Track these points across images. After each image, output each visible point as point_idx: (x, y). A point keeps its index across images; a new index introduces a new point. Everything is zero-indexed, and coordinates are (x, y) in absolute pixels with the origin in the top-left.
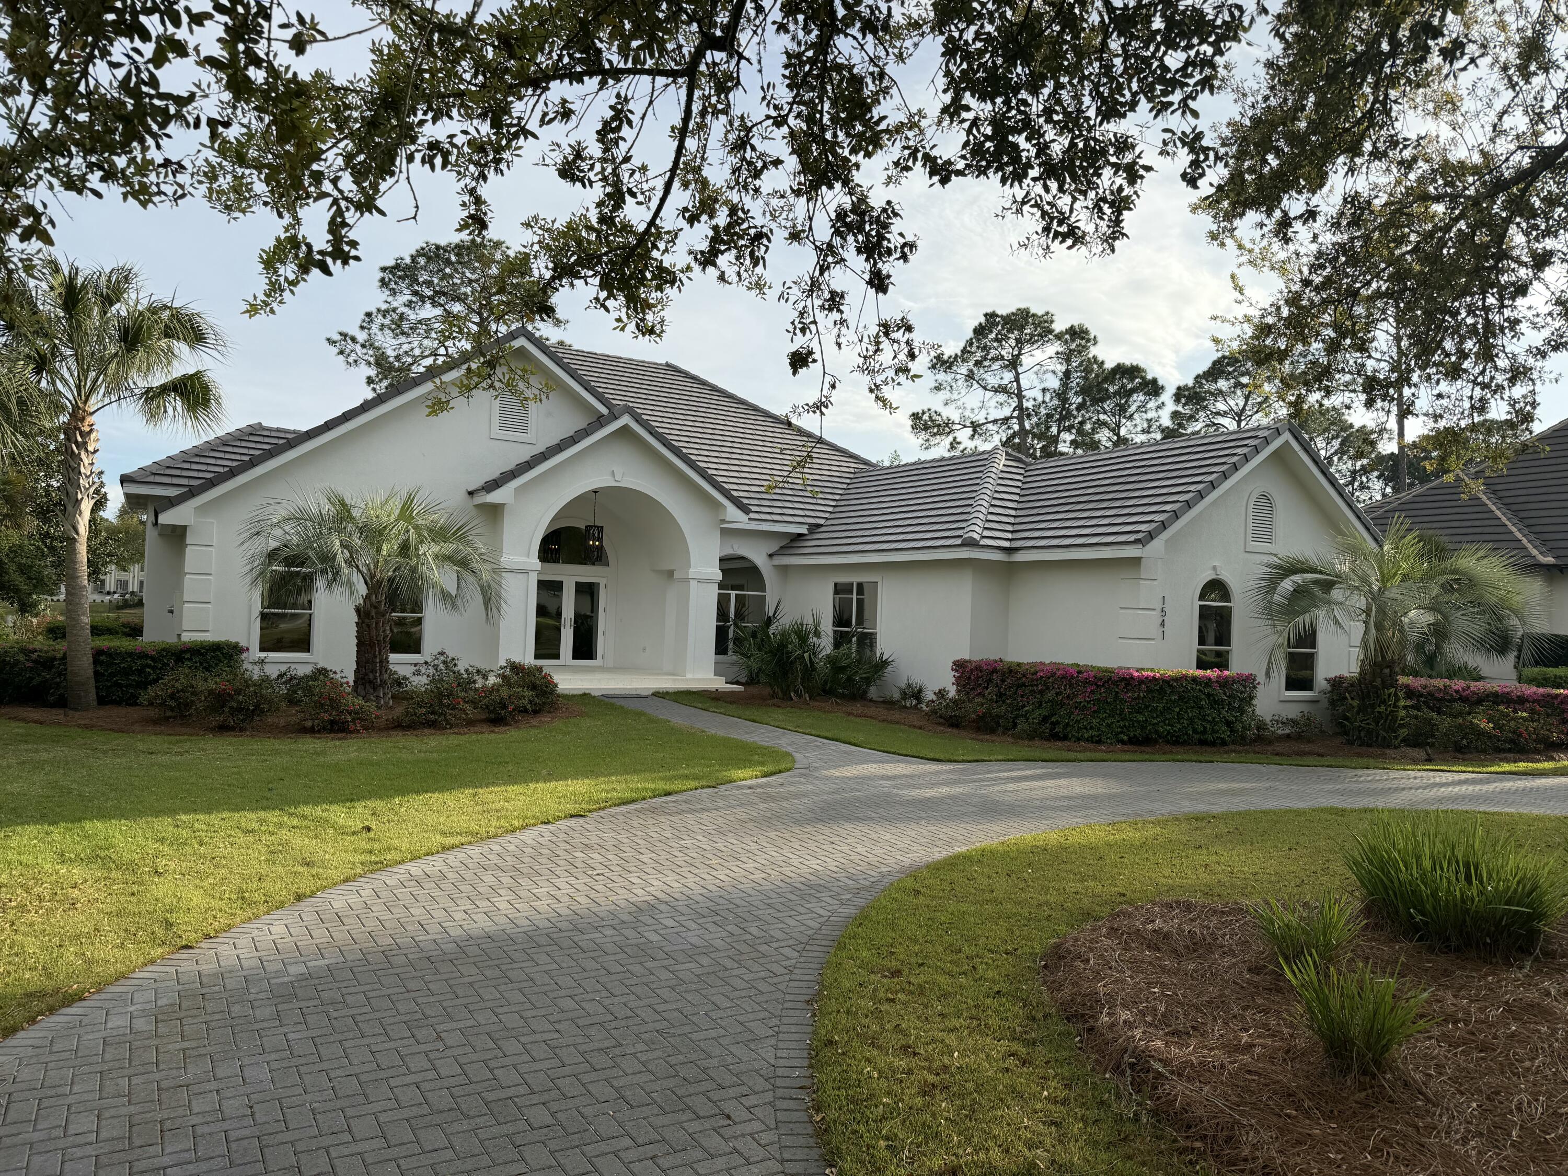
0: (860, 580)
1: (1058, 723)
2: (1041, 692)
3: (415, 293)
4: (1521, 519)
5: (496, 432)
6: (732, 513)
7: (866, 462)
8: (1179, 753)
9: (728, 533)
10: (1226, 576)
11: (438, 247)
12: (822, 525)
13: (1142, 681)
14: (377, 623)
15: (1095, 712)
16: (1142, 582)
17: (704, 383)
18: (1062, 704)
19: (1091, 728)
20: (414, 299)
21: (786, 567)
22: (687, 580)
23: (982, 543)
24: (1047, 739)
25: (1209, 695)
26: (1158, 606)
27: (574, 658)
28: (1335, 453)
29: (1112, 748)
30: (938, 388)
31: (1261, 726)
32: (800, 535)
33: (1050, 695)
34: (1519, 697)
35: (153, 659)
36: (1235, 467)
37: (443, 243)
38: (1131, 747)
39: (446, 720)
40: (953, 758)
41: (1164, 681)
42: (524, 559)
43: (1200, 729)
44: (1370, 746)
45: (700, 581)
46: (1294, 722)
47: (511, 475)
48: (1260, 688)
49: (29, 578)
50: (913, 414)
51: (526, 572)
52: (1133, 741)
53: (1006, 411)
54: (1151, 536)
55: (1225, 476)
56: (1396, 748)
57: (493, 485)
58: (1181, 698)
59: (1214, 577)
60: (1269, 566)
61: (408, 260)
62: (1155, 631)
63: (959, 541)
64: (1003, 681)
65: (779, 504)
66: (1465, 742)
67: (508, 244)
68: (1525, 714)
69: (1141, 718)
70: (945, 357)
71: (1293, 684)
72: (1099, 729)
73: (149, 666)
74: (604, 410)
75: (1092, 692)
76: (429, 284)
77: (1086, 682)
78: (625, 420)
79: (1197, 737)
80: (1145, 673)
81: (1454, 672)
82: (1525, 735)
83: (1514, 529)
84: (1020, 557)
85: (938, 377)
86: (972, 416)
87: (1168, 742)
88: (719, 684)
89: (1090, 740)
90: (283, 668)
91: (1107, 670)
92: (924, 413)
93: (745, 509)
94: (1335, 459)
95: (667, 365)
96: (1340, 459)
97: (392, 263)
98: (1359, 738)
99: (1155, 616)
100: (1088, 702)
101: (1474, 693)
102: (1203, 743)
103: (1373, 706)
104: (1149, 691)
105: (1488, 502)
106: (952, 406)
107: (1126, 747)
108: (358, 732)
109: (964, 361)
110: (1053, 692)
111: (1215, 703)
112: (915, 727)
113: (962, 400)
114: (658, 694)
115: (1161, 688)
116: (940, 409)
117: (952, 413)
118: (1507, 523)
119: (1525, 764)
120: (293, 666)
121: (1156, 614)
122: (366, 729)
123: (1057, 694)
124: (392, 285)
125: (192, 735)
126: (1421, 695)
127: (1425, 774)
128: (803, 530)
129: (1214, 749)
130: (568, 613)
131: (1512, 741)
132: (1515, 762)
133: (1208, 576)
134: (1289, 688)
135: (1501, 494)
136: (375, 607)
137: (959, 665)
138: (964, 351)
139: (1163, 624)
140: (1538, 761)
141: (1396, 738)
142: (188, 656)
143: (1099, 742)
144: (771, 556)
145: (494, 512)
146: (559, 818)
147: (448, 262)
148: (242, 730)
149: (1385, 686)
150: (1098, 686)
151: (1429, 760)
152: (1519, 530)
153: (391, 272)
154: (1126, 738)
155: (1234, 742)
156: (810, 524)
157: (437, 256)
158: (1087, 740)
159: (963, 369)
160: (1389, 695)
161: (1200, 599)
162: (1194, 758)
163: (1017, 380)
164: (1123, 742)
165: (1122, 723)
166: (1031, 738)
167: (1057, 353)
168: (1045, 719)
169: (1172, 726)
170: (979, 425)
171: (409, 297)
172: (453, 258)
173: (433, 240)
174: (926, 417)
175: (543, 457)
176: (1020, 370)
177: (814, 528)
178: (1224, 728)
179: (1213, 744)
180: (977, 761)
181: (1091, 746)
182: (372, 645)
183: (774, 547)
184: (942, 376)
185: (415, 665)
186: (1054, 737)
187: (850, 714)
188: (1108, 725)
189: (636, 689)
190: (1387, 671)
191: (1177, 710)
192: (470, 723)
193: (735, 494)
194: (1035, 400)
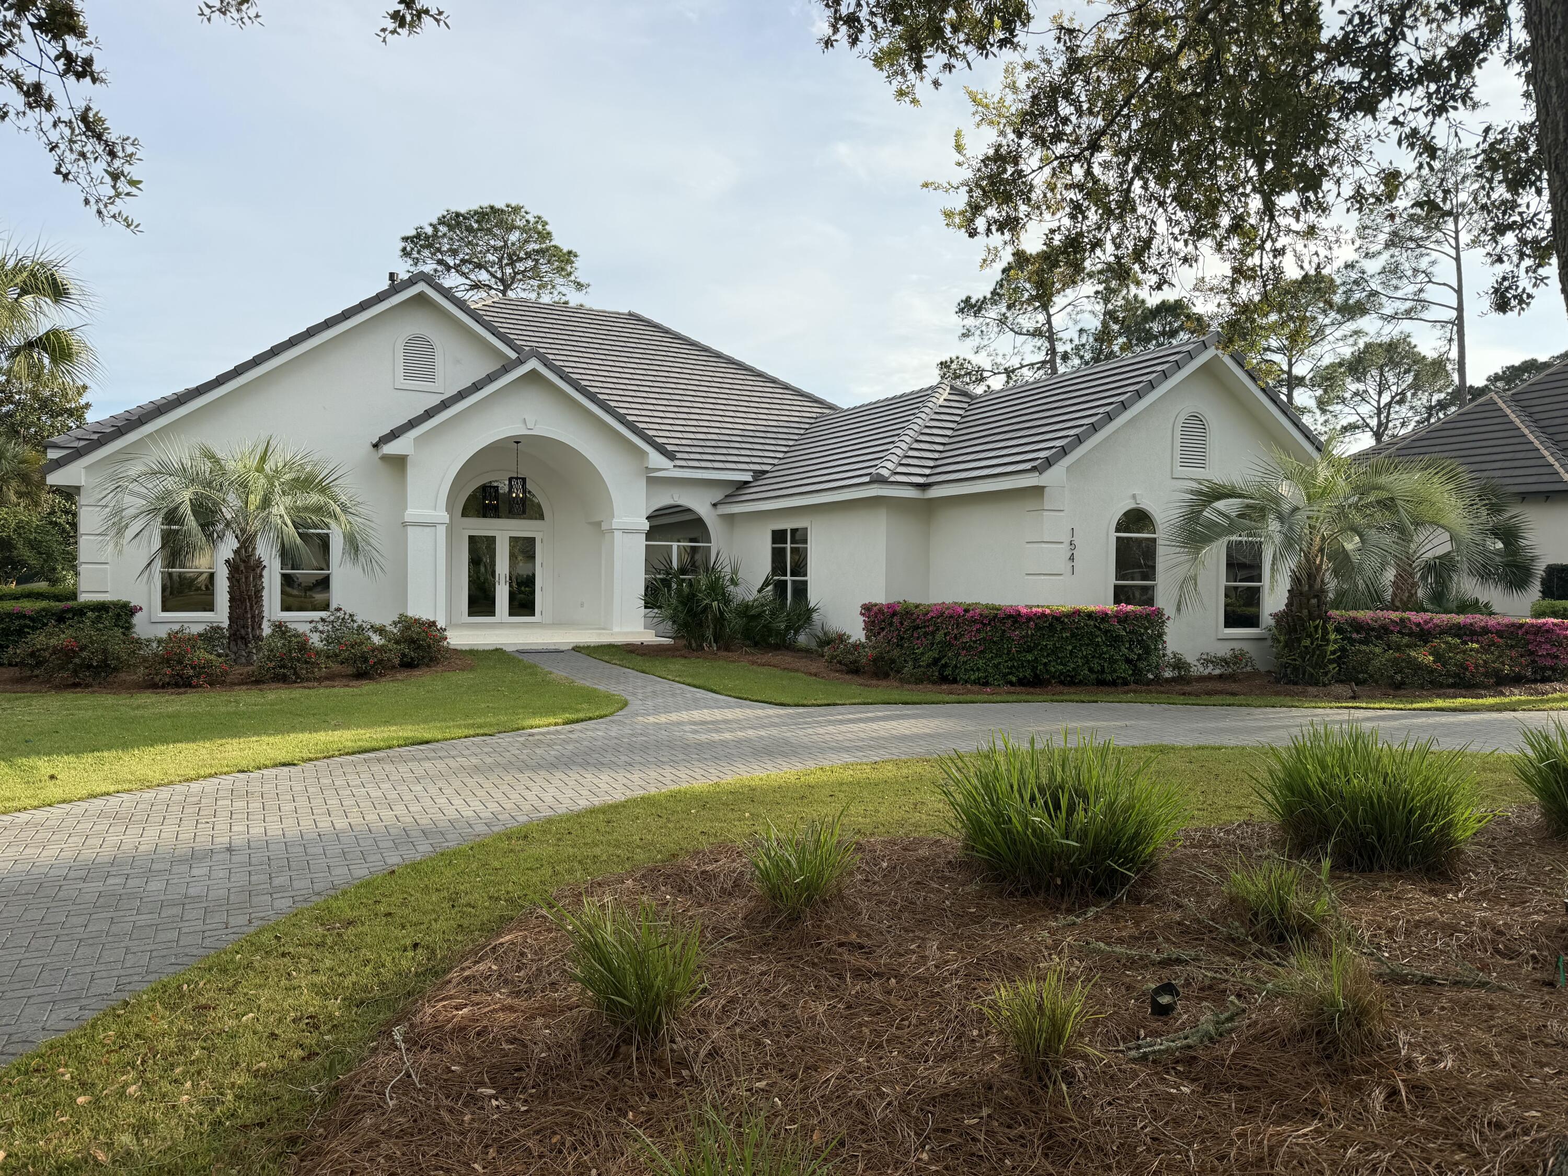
0: (795, 526)
1: (945, 666)
2: (933, 633)
3: (440, 262)
4: (1556, 443)
5: (401, 382)
6: (655, 459)
7: (831, 407)
8: (1069, 693)
9: (654, 481)
10: (1147, 504)
11: (458, 215)
12: (767, 472)
13: (1029, 618)
14: (247, 578)
15: (981, 652)
16: (1045, 513)
17: (667, 331)
18: (950, 645)
19: (978, 669)
20: (439, 268)
21: (732, 516)
22: (611, 531)
23: (892, 479)
24: (934, 683)
25: (1106, 632)
26: (1066, 539)
27: (511, 614)
28: (1410, 387)
29: (998, 690)
30: (966, 335)
31: (1179, 664)
32: (746, 483)
33: (939, 636)
34: (1483, 628)
35: (31, 619)
36: (1152, 386)
37: (463, 210)
38: (1018, 689)
39: (295, 673)
40: (805, 702)
41: (1053, 617)
42: (432, 513)
43: (1097, 668)
44: (1295, 683)
45: (625, 531)
46: (1225, 662)
47: (412, 424)
48: (1169, 623)
49: (40, 553)
50: (941, 363)
51: (434, 525)
52: (1022, 682)
53: (1041, 356)
54: (1049, 463)
55: (1139, 395)
56: (1325, 685)
57: (394, 435)
58: (1073, 635)
59: (1133, 506)
60: (1192, 492)
61: (429, 231)
62: (1062, 565)
63: (867, 479)
64: (902, 624)
65: (724, 451)
66: (1398, 677)
67: (527, 208)
68: (1475, 646)
69: (1030, 657)
70: (973, 301)
71: (1232, 620)
72: (986, 671)
73: (28, 626)
74: (513, 355)
75: (978, 631)
76: (454, 252)
77: (973, 621)
78: (533, 364)
79: (1094, 676)
80: (1034, 610)
81: (1464, 607)
82: (1472, 668)
83: (1546, 453)
84: (934, 493)
85: (966, 322)
86: (1003, 362)
87: (1062, 683)
88: (649, 637)
89: (976, 682)
90: (176, 627)
91: (994, 608)
92: (952, 362)
93: (670, 456)
94: (1409, 394)
95: (630, 314)
96: (1414, 395)
97: (413, 233)
98: (1286, 675)
99: (1064, 549)
100: (975, 642)
101: (1437, 626)
102: (1101, 683)
103: (1299, 640)
104: (1038, 628)
105: (1521, 425)
106: (983, 354)
107: (1012, 689)
108: (201, 686)
109: (995, 303)
110: (942, 632)
111: (1115, 640)
112: (811, 674)
113: (993, 346)
114: (577, 649)
115: (1051, 625)
116: (970, 356)
117: (982, 361)
118: (1540, 447)
119: (1462, 700)
120: (186, 625)
121: (1065, 547)
122: (211, 684)
123: (945, 634)
124: (415, 255)
125: (35, 692)
126: (1373, 629)
127: (1328, 711)
128: (747, 477)
129: (1113, 689)
130: (502, 567)
131: (1457, 675)
132: (1455, 697)
133: (1128, 505)
134: (1228, 624)
135: (1537, 416)
136: (244, 561)
137: (867, 609)
138: (994, 293)
139: (1072, 558)
140: (1482, 697)
141: (1326, 674)
142: (70, 615)
143: (986, 684)
144: (715, 505)
145: (399, 463)
146: (266, 767)
147: (470, 229)
148: (87, 686)
149: (1311, 617)
150: (985, 625)
151: (1354, 698)
152: (1552, 454)
153: (412, 241)
154: (1014, 679)
155: (1136, 682)
156: (755, 471)
157: (458, 224)
158: (975, 682)
159: (992, 313)
160: (1316, 627)
161: (1117, 530)
162: (1087, 698)
163: (1049, 322)
164: (1012, 684)
165: (1010, 664)
166: (919, 681)
167: (1097, 292)
168: (936, 661)
169: (1065, 665)
170: (1013, 371)
171: (435, 266)
172: (476, 226)
173: (454, 209)
174: (954, 366)
175: (445, 405)
176: (1052, 311)
177: (759, 475)
178: (1124, 666)
179: (1114, 684)
180: (828, 705)
181: (976, 688)
182: (243, 601)
183: (718, 495)
184: (970, 321)
185: (311, 622)
186: (944, 679)
187: (753, 663)
188: (996, 666)
189: (555, 644)
190: (1314, 601)
191: (1070, 648)
192: (331, 677)
193: (659, 440)
194: (1071, 341)
